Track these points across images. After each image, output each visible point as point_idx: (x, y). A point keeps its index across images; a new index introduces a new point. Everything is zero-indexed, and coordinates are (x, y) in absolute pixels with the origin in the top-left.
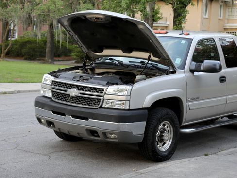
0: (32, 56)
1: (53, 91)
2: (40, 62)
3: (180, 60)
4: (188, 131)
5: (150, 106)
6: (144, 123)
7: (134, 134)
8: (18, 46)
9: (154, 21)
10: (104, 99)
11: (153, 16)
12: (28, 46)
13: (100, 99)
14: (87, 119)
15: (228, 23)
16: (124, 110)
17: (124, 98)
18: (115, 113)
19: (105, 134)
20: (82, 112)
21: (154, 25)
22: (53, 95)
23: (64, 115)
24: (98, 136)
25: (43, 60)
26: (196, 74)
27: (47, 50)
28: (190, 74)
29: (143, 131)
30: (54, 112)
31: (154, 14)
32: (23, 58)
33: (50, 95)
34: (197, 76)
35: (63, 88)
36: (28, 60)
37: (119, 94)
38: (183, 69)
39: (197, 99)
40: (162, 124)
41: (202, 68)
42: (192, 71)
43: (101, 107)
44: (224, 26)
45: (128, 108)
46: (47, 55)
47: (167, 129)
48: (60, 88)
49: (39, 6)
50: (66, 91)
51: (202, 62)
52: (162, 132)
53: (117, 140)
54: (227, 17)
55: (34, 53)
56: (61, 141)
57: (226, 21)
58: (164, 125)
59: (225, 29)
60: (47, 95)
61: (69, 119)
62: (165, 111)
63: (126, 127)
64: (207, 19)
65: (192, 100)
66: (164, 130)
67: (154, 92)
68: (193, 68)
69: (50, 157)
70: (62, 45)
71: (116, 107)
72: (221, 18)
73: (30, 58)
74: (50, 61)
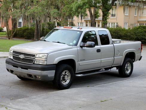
0: (29, 37)
1: (13, 56)
2: (31, 40)
3: (75, 41)
4: (79, 75)
5: (57, 63)
6: (54, 71)
7: (49, 76)
8: (22, 31)
9: (96, 17)
10: (35, 60)
11: (95, 15)
12: (27, 31)
13: (33, 60)
14: (27, 69)
15: (140, 18)
16: (44, 65)
17: (44, 59)
18: (39, 66)
19: (35, 76)
20: (25, 66)
21: (96, 19)
22: (13, 58)
23: (17, 67)
24: (32, 77)
25: (33, 39)
26: (83, 48)
27: (35, 33)
28: (80, 48)
29: (54, 75)
30: (13, 66)
31: (96, 13)
32: (25, 38)
33: (12, 58)
34: (84, 49)
35: (17, 55)
36: (27, 39)
37: (42, 57)
38: (77, 46)
39: (84, 60)
40: (64, 72)
41: (85, 46)
42: (81, 47)
43: (34, 64)
44: (138, 20)
45: (46, 64)
46: (35, 37)
47: (67, 74)
48: (16, 54)
49: (29, 10)
50: (19, 56)
51: (86, 42)
52: (64, 76)
53: (41, 79)
54: (139, 15)
55: (30, 35)
56: (20, 80)
57: (139, 17)
58: (66, 72)
59: (138, 22)
60: (11, 58)
61: (19, 69)
62: (65, 66)
63: (45, 73)
64: (127, 16)
65: (81, 60)
66: (66, 74)
67: (60, 56)
68: (82, 45)
69: (11, 87)
70: (46, 31)
71: (41, 63)
72: (136, 16)
73: (28, 38)
74: (36, 40)
